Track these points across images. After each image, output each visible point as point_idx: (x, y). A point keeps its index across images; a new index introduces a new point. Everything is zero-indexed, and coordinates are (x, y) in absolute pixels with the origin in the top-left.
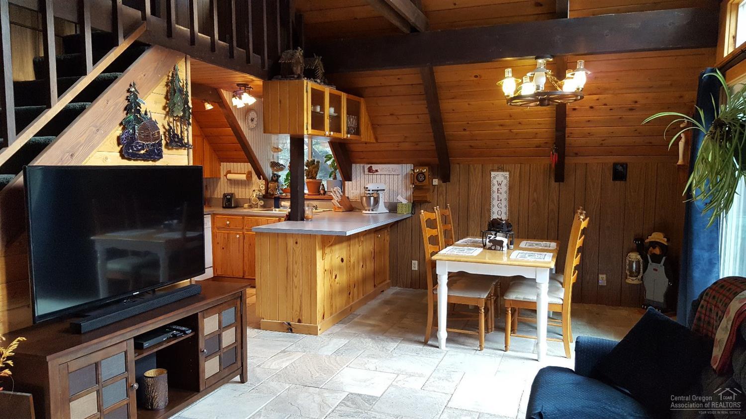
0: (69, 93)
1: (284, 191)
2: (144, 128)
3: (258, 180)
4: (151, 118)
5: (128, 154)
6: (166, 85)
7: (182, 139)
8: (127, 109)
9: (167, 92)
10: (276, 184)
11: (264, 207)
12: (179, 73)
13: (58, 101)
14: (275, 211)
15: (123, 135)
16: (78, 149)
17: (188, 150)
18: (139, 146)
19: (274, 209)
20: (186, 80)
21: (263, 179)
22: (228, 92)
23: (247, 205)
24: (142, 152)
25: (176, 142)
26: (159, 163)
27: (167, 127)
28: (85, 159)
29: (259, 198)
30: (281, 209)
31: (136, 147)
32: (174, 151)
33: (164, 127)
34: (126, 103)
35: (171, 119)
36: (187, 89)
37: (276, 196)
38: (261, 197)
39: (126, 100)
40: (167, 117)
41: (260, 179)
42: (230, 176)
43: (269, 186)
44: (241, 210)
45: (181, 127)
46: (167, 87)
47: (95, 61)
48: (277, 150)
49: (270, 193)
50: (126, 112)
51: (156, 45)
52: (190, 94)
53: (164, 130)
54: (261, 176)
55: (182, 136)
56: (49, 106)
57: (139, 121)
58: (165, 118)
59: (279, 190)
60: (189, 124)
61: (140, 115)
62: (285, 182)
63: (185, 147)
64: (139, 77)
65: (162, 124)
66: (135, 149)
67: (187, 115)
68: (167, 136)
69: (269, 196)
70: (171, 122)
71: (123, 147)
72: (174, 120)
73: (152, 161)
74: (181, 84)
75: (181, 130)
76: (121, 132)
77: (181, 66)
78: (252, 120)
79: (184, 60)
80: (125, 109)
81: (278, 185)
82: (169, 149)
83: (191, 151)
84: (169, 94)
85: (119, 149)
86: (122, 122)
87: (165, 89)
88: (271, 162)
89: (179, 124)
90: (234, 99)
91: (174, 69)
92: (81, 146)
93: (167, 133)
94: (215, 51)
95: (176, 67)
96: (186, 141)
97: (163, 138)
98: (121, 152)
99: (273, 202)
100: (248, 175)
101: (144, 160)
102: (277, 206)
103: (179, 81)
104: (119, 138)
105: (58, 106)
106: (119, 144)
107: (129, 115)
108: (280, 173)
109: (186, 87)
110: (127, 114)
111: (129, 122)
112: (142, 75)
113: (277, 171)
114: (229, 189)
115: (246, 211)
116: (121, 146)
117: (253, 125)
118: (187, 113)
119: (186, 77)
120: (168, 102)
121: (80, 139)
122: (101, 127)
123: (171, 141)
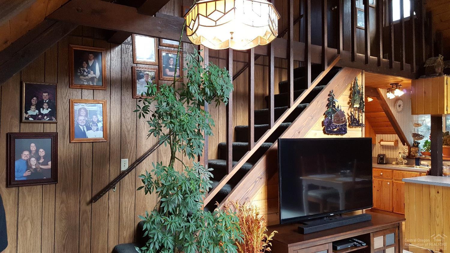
0: (299, 99)
1: (423, 154)
2: (337, 116)
3: (402, 145)
4: (341, 110)
5: (328, 131)
6: (350, 90)
7: (359, 121)
8: (328, 106)
9: (351, 94)
10: (417, 148)
11: (407, 164)
12: (358, 81)
13: (294, 104)
14: (416, 167)
15: (325, 120)
16: (302, 129)
17: (362, 127)
18: (334, 126)
19: (415, 166)
20: (362, 85)
21: (407, 145)
22: (383, 90)
23: (395, 162)
24: (335, 130)
25: (355, 123)
26: (345, 136)
27: (350, 115)
28: (305, 134)
29: (403, 158)
30: (421, 166)
31: (332, 127)
32: (354, 129)
33: (348, 115)
34: (328, 102)
35: (353, 110)
36: (362, 91)
37: (417, 157)
38: (405, 157)
39: (328, 100)
40: (350, 109)
41: (404, 145)
42: (382, 143)
43: (411, 150)
44: (391, 166)
45: (358, 114)
46: (351, 91)
47: (312, 80)
48: (418, 125)
49: (412, 155)
50: (327, 107)
51: (345, 67)
52: (364, 94)
53: (348, 117)
54: (405, 143)
55: (359, 120)
56: (289, 107)
57: (334, 112)
58: (349, 109)
59: (419, 153)
60: (363, 112)
61: (335, 108)
62: (424, 147)
63: (361, 126)
64: (335, 86)
65: (347, 113)
66: (332, 128)
67: (362, 106)
68: (350, 120)
69: (411, 157)
70: (352, 111)
71: (325, 127)
72: (354, 110)
73: (341, 135)
74: (359, 88)
75: (358, 116)
76: (324, 119)
77: (359, 77)
78: (399, 106)
79: (361, 73)
80: (327, 106)
81: (418, 150)
82: (350, 128)
83: (364, 128)
84: (352, 95)
85: (323, 128)
86: (325, 113)
87: (349, 92)
88: (413, 134)
89: (357, 112)
90: (388, 94)
91: (355, 80)
92: (304, 127)
93: (350, 118)
94: (380, 66)
95: (356, 78)
96: (361, 122)
97: (347, 121)
98: (324, 130)
99: (414, 161)
100: (395, 142)
101: (336, 135)
102: (418, 164)
103: (358, 86)
104: (323, 122)
105: (294, 106)
106: (323, 126)
107: (328, 109)
108: (419, 141)
109: (362, 90)
110: (328, 108)
111: (329, 113)
112: (337, 86)
113: (417, 140)
114: (382, 151)
115: (394, 166)
116: (324, 127)
117: (400, 109)
118: (362, 105)
119: (362, 84)
120: (351, 99)
121: (303, 123)
122: (314, 117)
123: (352, 123)
